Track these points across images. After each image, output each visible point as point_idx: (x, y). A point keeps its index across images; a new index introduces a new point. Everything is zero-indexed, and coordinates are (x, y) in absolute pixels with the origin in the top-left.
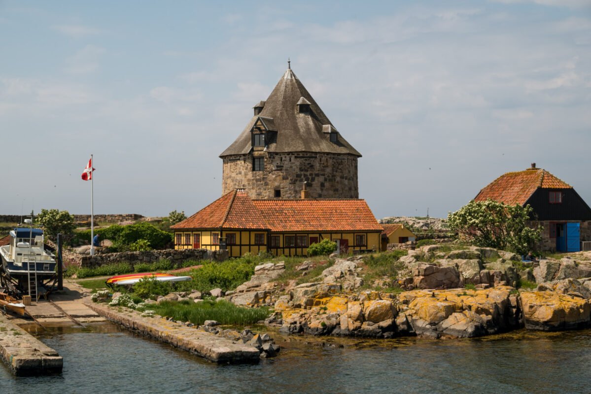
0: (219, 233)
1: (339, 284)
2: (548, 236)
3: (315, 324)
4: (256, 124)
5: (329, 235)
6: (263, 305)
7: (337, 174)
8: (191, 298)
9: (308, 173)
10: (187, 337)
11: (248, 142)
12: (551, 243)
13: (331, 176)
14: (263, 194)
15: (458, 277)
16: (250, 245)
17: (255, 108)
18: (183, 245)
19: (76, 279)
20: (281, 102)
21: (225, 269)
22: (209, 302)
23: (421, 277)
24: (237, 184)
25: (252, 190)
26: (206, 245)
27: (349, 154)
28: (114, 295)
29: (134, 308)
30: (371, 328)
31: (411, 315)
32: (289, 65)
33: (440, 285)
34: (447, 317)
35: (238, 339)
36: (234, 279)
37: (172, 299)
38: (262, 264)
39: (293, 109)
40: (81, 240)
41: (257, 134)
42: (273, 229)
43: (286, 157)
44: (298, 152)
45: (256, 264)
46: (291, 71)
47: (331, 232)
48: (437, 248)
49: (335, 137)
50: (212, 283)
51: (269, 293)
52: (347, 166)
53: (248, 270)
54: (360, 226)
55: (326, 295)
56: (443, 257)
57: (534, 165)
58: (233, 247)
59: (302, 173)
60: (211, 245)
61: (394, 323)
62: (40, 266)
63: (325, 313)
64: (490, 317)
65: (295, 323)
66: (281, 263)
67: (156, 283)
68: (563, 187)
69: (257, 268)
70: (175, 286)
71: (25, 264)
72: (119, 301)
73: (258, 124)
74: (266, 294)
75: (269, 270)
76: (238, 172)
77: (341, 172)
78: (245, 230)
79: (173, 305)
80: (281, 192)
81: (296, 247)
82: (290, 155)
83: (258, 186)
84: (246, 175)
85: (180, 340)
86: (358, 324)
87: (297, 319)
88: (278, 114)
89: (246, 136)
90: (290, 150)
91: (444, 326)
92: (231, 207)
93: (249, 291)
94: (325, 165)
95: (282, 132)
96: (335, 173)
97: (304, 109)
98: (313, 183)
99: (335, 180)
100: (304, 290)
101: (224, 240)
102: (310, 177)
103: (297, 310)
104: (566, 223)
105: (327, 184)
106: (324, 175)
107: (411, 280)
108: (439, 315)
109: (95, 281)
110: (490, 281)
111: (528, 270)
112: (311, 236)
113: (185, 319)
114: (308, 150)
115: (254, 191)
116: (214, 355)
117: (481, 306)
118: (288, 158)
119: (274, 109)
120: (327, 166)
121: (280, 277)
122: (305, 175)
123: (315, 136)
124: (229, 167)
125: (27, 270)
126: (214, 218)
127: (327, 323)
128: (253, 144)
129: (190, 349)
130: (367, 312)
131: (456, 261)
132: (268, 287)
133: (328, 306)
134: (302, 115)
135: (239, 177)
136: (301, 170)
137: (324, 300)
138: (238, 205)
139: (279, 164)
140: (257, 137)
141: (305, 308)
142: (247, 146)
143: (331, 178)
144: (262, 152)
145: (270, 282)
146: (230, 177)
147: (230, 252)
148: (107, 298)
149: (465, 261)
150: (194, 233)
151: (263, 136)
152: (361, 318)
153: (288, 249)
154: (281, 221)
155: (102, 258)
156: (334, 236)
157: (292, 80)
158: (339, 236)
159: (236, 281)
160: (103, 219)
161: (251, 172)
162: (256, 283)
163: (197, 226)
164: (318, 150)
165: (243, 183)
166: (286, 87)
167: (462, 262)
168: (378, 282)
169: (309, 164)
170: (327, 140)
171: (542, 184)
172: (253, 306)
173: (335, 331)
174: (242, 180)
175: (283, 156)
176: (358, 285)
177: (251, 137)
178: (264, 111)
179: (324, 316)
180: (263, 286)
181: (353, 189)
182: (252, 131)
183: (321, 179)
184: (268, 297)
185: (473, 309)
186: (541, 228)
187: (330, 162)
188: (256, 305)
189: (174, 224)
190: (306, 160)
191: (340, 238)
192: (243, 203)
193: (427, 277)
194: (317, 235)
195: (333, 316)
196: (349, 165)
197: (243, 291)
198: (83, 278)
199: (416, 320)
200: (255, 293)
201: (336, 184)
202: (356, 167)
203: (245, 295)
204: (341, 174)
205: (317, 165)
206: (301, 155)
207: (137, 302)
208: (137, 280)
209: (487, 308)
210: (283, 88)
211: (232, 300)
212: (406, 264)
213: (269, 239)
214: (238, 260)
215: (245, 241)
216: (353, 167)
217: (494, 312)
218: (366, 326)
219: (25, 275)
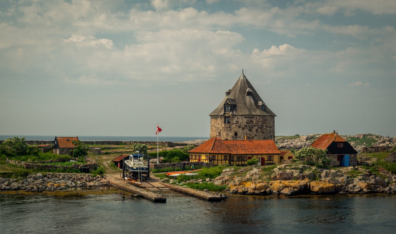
0: (209, 155)
1: (251, 178)
2: (337, 160)
3: (240, 191)
4: (226, 102)
5: (256, 156)
6: (225, 185)
7: (264, 125)
8: (198, 182)
9: (250, 125)
10: (200, 193)
11: (223, 109)
12: (338, 163)
13: (261, 126)
14: (229, 134)
15: (292, 176)
16: (222, 160)
17: (226, 93)
18: (194, 159)
19: (152, 173)
20: (238, 90)
21: (211, 170)
22: (205, 183)
23: (279, 176)
24: (217, 129)
25: (224, 132)
26: (203, 160)
27: (270, 116)
28: (170, 180)
29: (179, 185)
30: (257, 192)
31: (272, 189)
32: (243, 72)
33: (285, 179)
34: (283, 189)
35: (215, 194)
36: (214, 175)
37: (191, 182)
38: (226, 169)
39: (244, 94)
40: (151, 157)
41: (227, 106)
42: (232, 153)
43: (240, 117)
44: (246, 115)
45: (223, 169)
46: (244, 75)
47: (257, 155)
48: (287, 165)
49: (264, 108)
50: (206, 176)
51: (227, 180)
52: (269, 121)
53: (220, 171)
54: (270, 152)
55: (245, 182)
56: (288, 169)
57: (334, 131)
58: (215, 161)
59: (248, 125)
60: (205, 160)
61: (265, 191)
62: (143, 169)
63: (244, 187)
64: (297, 189)
65: (234, 190)
66: (233, 169)
67: (185, 176)
68: (343, 141)
69: (224, 170)
70: (192, 177)
71: (137, 168)
72: (173, 182)
73: (227, 101)
74: (226, 181)
75: (228, 172)
76: (218, 123)
77: (266, 124)
78: (220, 154)
79: (192, 184)
80: (238, 133)
81: (242, 161)
82: (242, 116)
83: (227, 130)
84: (221, 125)
85: (197, 194)
86: (254, 191)
87: (235, 189)
88: (237, 96)
89: (222, 106)
90: (242, 114)
91: (282, 192)
92: (214, 144)
93: (220, 179)
94: (258, 121)
95: (239, 105)
96: (263, 125)
97: (249, 94)
98: (252, 129)
99: (263, 128)
100: (238, 179)
101: (211, 158)
102: (251, 127)
103: (235, 186)
104: (344, 155)
105: (259, 130)
106: (258, 126)
107: (276, 177)
108: (280, 188)
109: (161, 175)
110: (303, 178)
111: (319, 174)
112: (248, 156)
113: (197, 189)
114: (250, 114)
115: (225, 132)
116: (208, 198)
117: (295, 186)
118: (241, 118)
119: (235, 93)
120: (259, 122)
121: (232, 174)
122: (249, 126)
123: (254, 107)
124: (213, 120)
125: (138, 170)
126: (207, 148)
127: (244, 190)
128: (225, 111)
129: (200, 197)
130: (257, 187)
131: (292, 170)
132: (227, 178)
133: (246, 185)
134: (248, 97)
135: (218, 126)
136: (247, 123)
137: (245, 183)
138: (217, 142)
139: (237, 121)
140: (227, 107)
141: (238, 186)
142: (222, 112)
143: (261, 127)
144: (229, 115)
145: (228, 176)
146: (214, 125)
147: (213, 163)
148: (168, 181)
149: (295, 170)
150: (198, 154)
151: (230, 107)
152: (255, 189)
153: (238, 162)
154: (235, 149)
155: (162, 165)
156: (259, 156)
157: (244, 79)
158: (260, 156)
159: (215, 175)
160: (153, 144)
161: (224, 124)
162: (223, 176)
163: (200, 152)
164: (255, 114)
165: (220, 129)
166: (241, 83)
167: (294, 171)
168: (265, 177)
169: (250, 120)
170: (260, 109)
171: (335, 140)
172: (221, 185)
173: (247, 193)
174: (219, 127)
175: (239, 117)
176: (257, 178)
177: (224, 107)
178: (230, 94)
179: (244, 188)
180: (225, 178)
181: (272, 132)
182: (225, 104)
183: (257, 127)
184: (227, 182)
185: (292, 187)
186: (332, 158)
187: (261, 119)
188: (222, 185)
189: (190, 150)
190: (249, 119)
191: (261, 157)
192: (219, 142)
193: (281, 176)
194: (251, 156)
195: (246, 188)
196: (270, 121)
197: (218, 180)
198: (155, 173)
199: (273, 190)
200: (222, 180)
201: (263, 130)
202: (274, 122)
203: (218, 181)
204: (266, 125)
205: (255, 121)
206: (247, 116)
207: (179, 183)
208: (178, 175)
209: (297, 186)
210: (239, 84)
211: (214, 183)
212: (275, 171)
213: (230, 157)
214: (216, 167)
215: (220, 158)
216: (272, 122)
217: (299, 188)
218: (256, 192)
219: (137, 172)
